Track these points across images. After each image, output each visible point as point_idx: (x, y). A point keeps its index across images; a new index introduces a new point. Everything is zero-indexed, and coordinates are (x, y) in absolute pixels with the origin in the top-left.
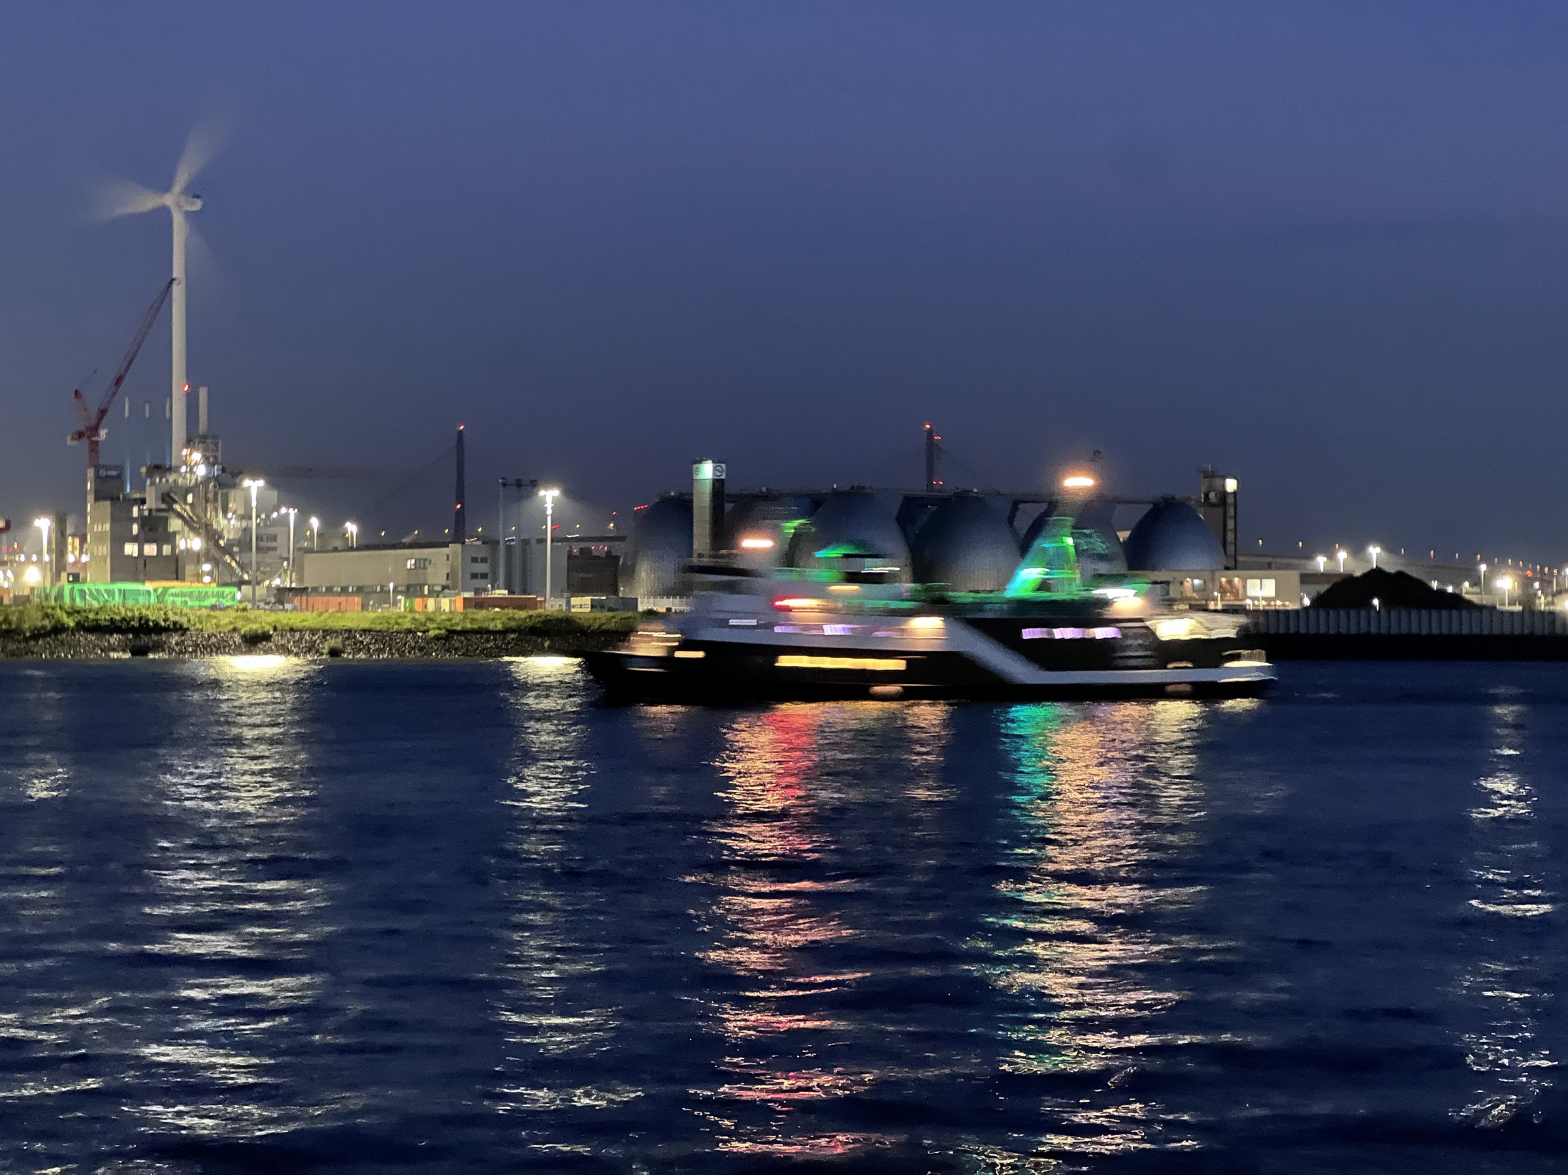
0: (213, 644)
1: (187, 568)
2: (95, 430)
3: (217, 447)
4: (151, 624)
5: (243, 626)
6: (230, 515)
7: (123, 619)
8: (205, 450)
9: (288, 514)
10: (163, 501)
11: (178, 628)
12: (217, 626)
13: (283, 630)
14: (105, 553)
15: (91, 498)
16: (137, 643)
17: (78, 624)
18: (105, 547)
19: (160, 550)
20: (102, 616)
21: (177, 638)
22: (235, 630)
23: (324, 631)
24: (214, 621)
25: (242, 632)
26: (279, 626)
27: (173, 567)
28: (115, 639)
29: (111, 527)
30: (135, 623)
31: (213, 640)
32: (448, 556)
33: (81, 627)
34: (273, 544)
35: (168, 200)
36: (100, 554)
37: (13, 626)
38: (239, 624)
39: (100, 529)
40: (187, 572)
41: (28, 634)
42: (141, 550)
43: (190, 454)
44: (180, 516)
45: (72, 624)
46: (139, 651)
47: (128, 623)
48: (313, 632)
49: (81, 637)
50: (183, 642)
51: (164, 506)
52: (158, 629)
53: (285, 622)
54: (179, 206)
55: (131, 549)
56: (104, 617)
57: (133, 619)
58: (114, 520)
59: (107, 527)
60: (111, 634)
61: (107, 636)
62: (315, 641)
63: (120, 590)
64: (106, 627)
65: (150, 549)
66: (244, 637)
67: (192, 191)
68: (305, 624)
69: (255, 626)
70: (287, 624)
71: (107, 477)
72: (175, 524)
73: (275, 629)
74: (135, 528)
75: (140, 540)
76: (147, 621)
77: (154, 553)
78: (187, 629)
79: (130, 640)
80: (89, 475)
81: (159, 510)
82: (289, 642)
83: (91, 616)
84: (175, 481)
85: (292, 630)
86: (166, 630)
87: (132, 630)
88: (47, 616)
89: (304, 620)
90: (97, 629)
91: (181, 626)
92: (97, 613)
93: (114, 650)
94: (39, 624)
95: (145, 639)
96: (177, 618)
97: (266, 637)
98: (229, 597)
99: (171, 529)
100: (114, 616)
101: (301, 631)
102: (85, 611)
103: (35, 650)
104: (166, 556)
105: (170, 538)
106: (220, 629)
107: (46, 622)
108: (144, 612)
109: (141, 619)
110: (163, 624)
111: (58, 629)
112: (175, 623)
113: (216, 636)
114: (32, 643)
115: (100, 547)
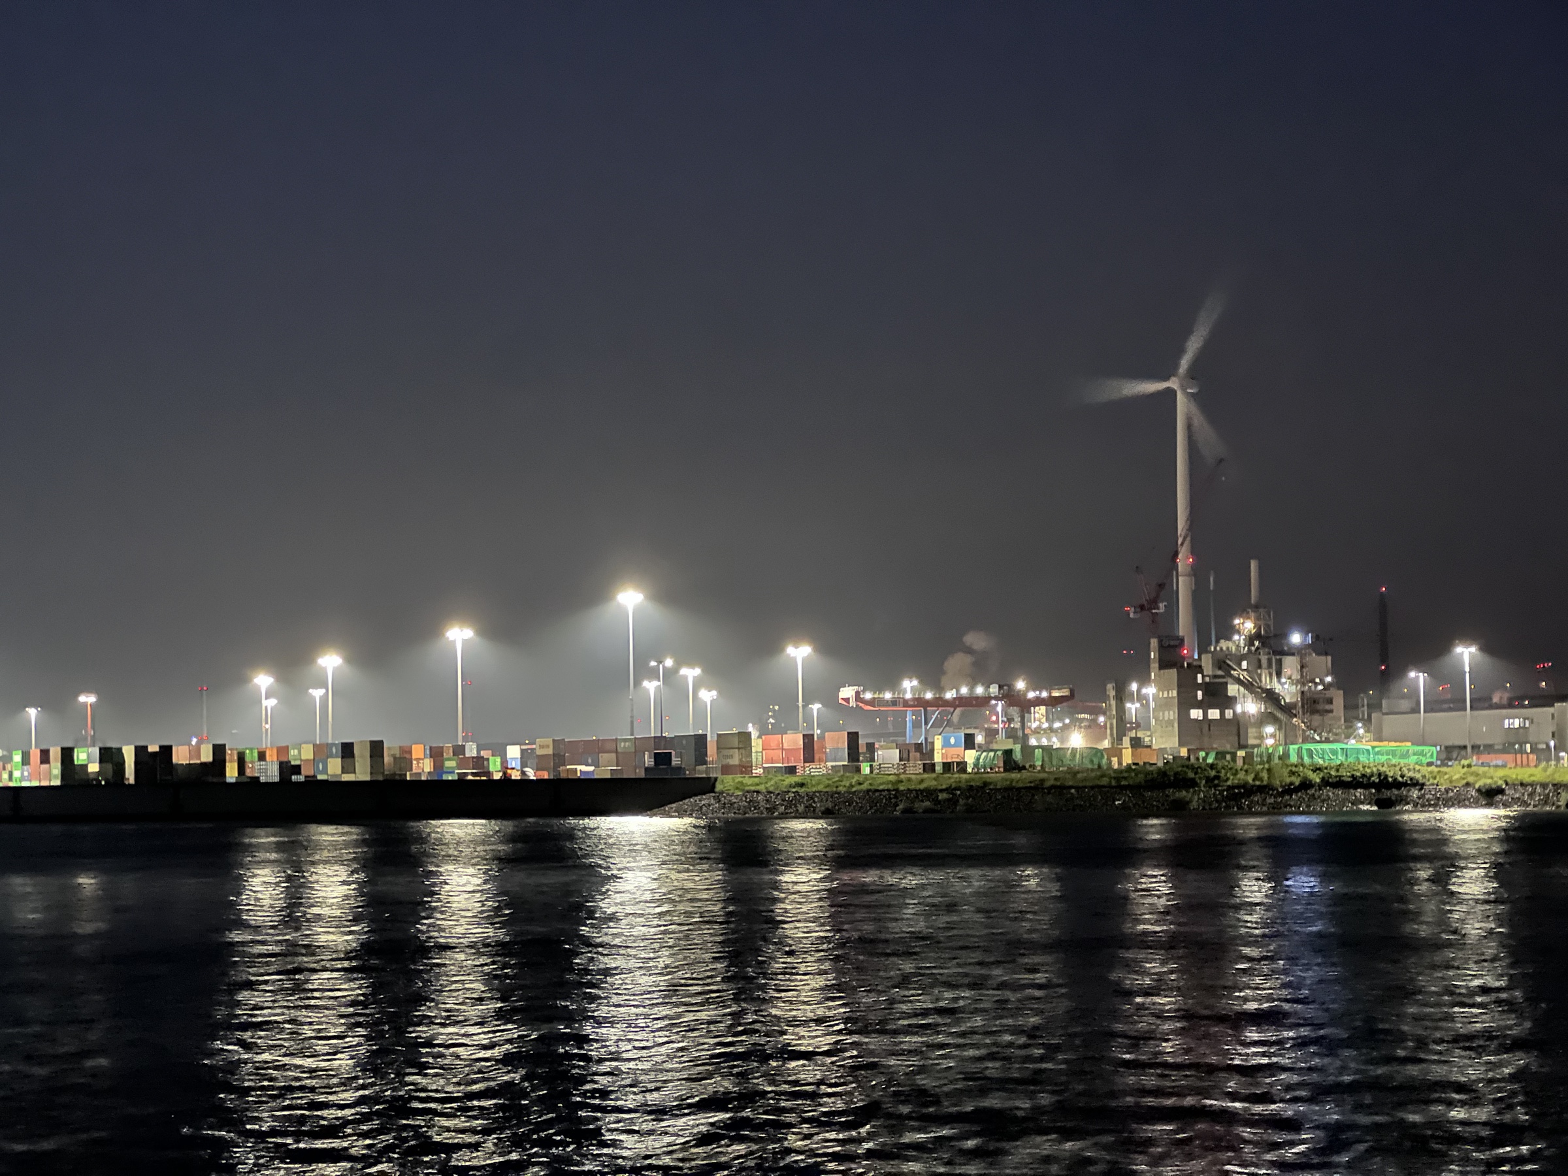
0: (1451, 797)
1: (1250, 730)
2: (1154, 603)
3: (1269, 616)
4: (1390, 779)
5: (1476, 782)
6: (1283, 680)
7: (1363, 776)
8: (1257, 619)
9: (1417, 677)
10: (1220, 668)
11: (1414, 783)
12: (1451, 782)
13: (1514, 785)
14: (1172, 718)
15: (1155, 666)
16: (1380, 796)
17: (1323, 779)
18: (1171, 713)
19: (1222, 714)
20: (1343, 772)
21: (1416, 792)
22: (1468, 784)
23: (1554, 785)
24: (1446, 777)
25: (1477, 786)
26: (1508, 780)
27: (1235, 731)
28: (1359, 793)
29: (1178, 693)
30: (1375, 779)
31: (1451, 794)
32: (1553, 715)
33: (1325, 783)
34: (1328, 707)
35: (1173, 384)
36: (1166, 719)
37: (1265, 783)
38: (1471, 779)
39: (1165, 695)
40: (1249, 735)
41: (1280, 790)
42: (1205, 714)
43: (1243, 623)
44: (1239, 681)
45: (1318, 780)
46: (1384, 804)
47: (1369, 778)
48: (1544, 786)
49: (1329, 792)
50: (1423, 796)
51: (1220, 673)
52: (1397, 785)
53: (1514, 777)
54: (1184, 389)
55: (1196, 714)
56: (1345, 774)
57: (1372, 775)
58: (1180, 686)
59: (1175, 693)
60: (1356, 788)
61: (1352, 791)
62: (1548, 794)
63: (1342, 749)
64: (1348, 782)
65: (1214, 714)
66: (1479, 790)
67: (1194, 373)
68: (1533, 778)
69: (1489, 781)
70: (1517, 779)
71: (1169, 646)
72: (1233, 689)
73: (1507, 784)
74: (1200, 694)
75: (1204, 705)
76: (1386, 777)
77: (1218, 717)
78: (1423, 785)
79: (1374, 794)
80: (1152, 645)
81: (1215, 677)
82: (1523, 794)
83: (1333, 773)
84: (1228, 648)
85: (1522, 784)
86: (1405, 784)
87: (1373, 785)
88: (1292, 773)
89: (1531, 775)
90: (1340, 784)
91: (1418, 782)
92: (1338, 770)
93: (1362, 803)
94: (1288, 780)
95: (1387, 794)
96: (1411, 774)
97: (1500, 791)
98: (1428, 755)
99: (1230, 693)
100: (1354, 773)
101: (1532, 785)
102: (1326, 768)
103: (1292, 803)
104: (1229, 720)
105: (1230, 702)
106: (1454, 784)
107: (1293, 779)
108: (1382, 769)
109: (1380, 775)
110: (1400, 779)
111: (1306, 785)
112: (1411, 779)
113: (1453, 791)
114: (1287, 797)
115: (1166, 713)
